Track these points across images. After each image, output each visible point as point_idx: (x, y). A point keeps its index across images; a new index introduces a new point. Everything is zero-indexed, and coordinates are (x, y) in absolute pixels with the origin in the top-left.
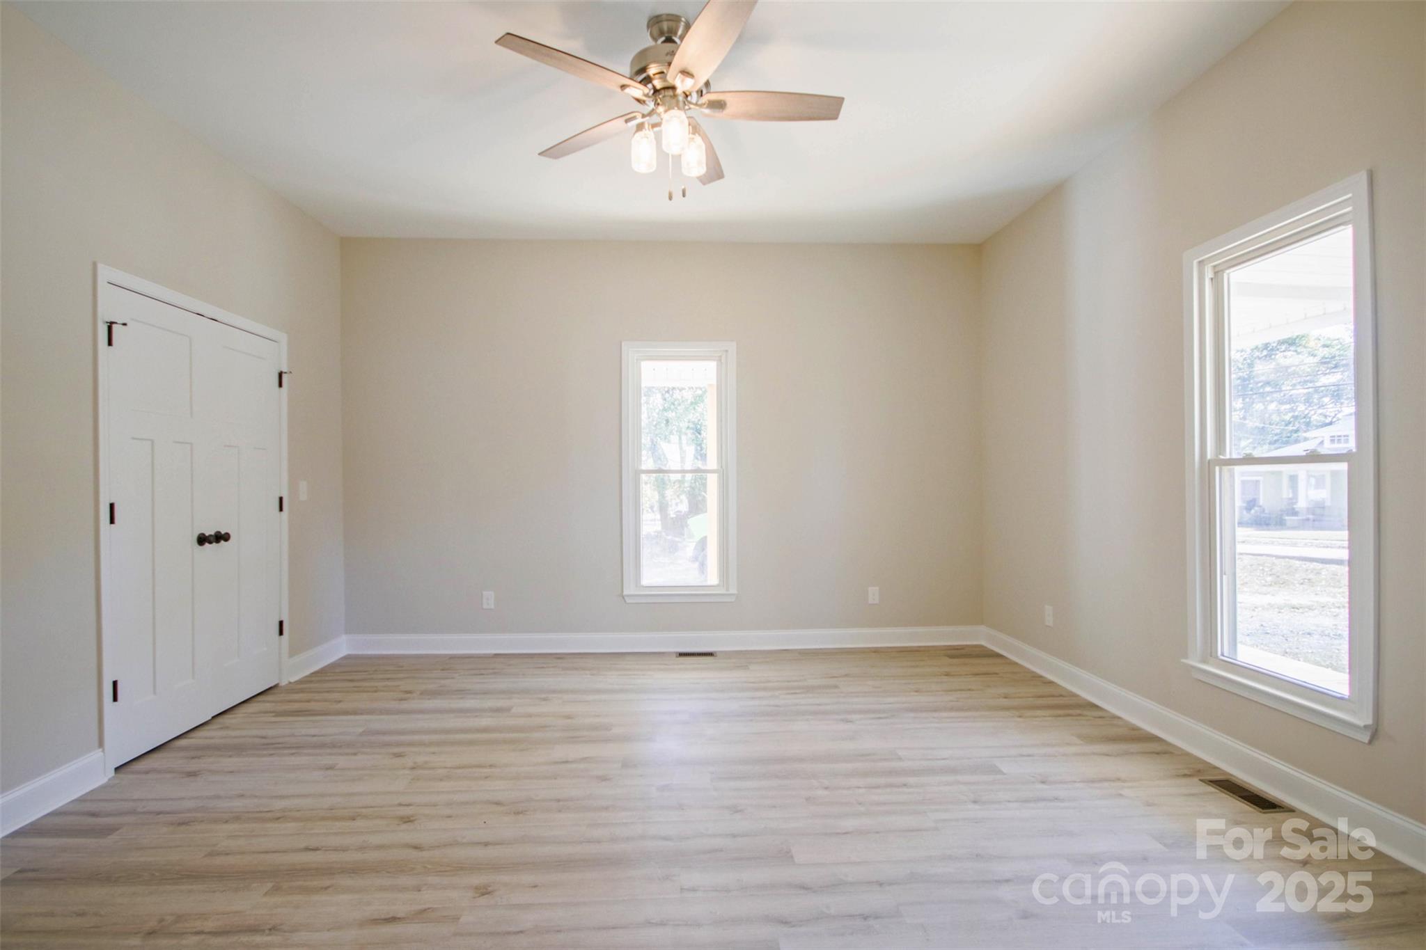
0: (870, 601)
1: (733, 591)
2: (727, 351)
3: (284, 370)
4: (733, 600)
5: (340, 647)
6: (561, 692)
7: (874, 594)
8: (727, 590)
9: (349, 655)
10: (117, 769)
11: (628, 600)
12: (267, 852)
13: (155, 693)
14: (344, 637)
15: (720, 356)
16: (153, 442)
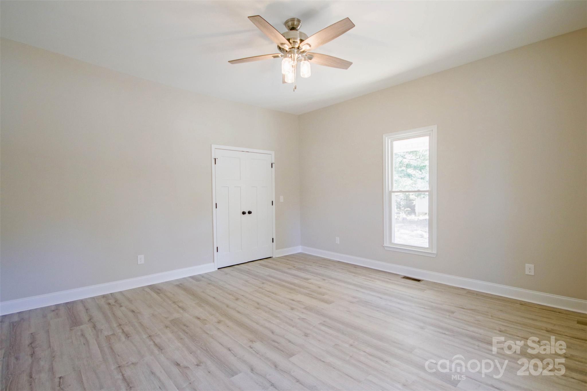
0: (527, 272)
1: (435, 252)
2: (432, 130)
3: (273, 162)
4: (435, 256)
5: (298, 249)
6: (332, 278)
7: (529, 269)
8: (432, 251)
9: (301, 252)
10: (218, 269)
11: (386, 249)
12: (209, 295)
13: (229, 252)
14: (300, 246)
15: (430, 133)
16: (228, 187)
